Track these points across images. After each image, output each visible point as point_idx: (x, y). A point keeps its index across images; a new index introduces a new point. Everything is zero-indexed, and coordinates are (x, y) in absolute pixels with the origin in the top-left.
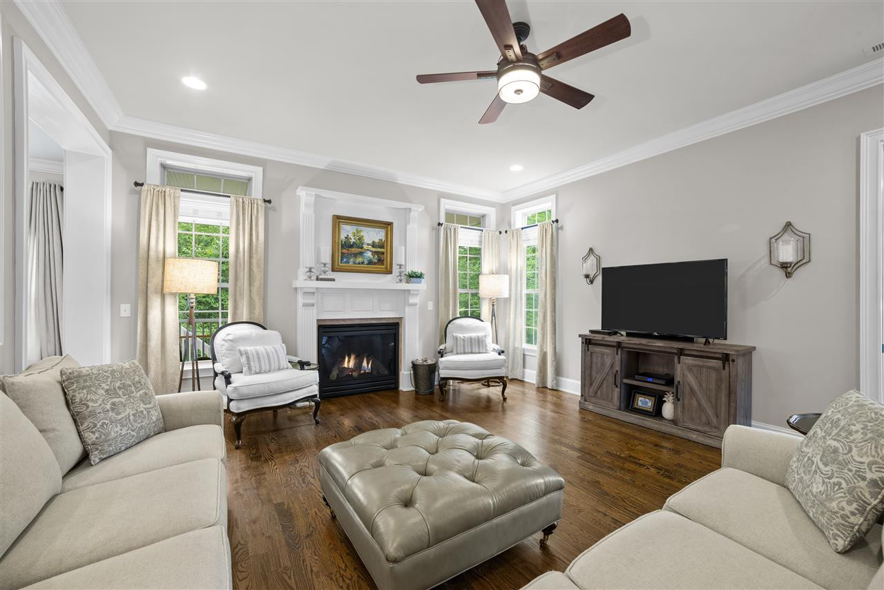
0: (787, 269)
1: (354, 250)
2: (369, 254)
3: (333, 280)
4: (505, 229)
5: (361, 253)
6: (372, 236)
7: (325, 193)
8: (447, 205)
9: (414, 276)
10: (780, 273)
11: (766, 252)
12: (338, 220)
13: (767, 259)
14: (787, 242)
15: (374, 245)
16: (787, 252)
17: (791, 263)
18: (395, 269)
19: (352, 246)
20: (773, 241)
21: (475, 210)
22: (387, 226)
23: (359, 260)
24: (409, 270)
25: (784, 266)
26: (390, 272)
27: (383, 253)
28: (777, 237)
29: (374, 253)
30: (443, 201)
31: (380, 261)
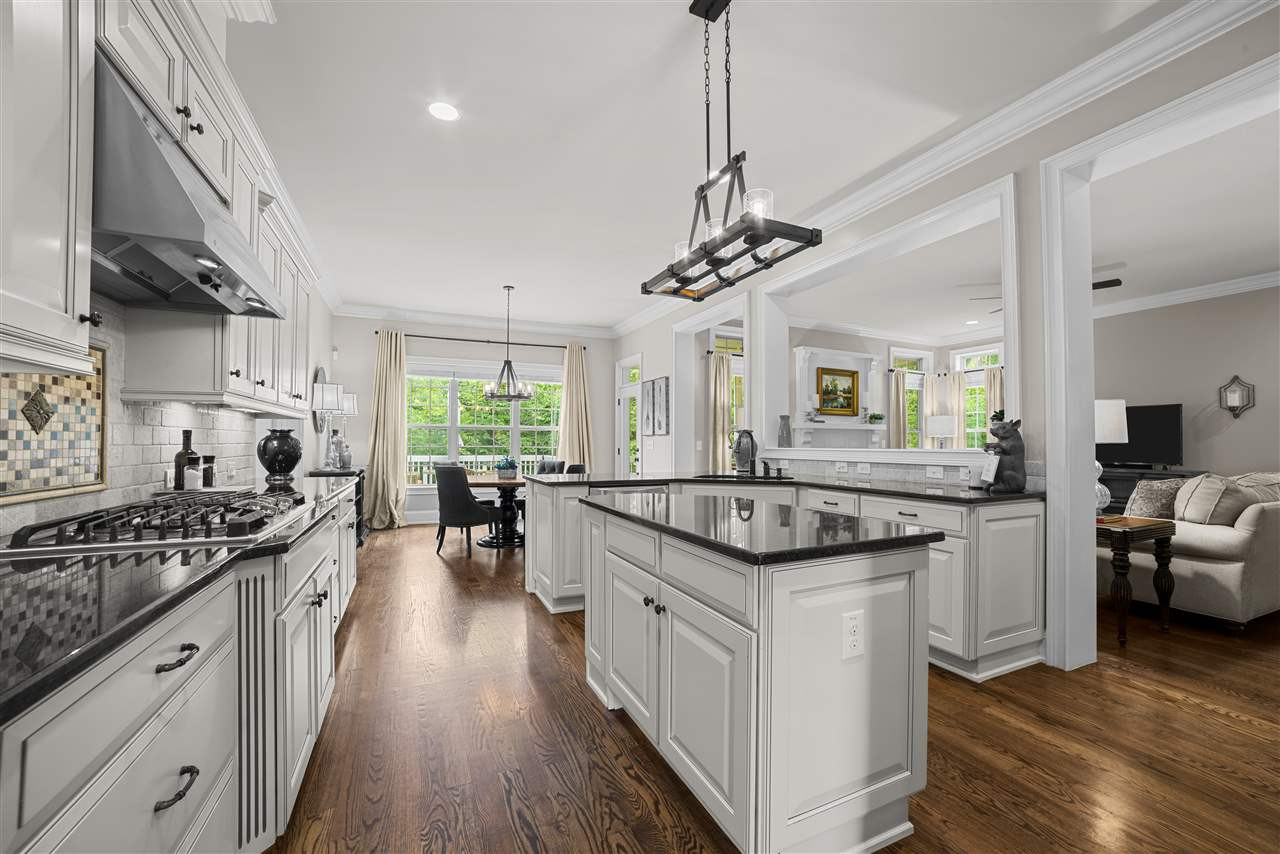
0: (1235, 412)
1: (832, 396)
2: (841, 400)
3: (823, 422)
4: (944, 372)
5: (836, 399)
6: (843, 383)
7: (815, 350)
8: (896, 352)
9: (875, 418)
10: (1229, 415)
11: (1217, 397)
12: (823, 371)
13: (1217, 404)
14: (1235, 391)
15: (844, 391)
16: (1234, 399)
17: (1237, 408)
18: (861, 411)
19: (829, 393)
20: (1222, 391)
21: (913, 354)
22: (853, 374)
23: (835, 404)
24: (870, 412)
25: (1232, 409)
26: (857, 415)
27: (850, 398)
28: (1226, 388)
29: (845, 398)
30: (892, 349)
31: (849, 405)
